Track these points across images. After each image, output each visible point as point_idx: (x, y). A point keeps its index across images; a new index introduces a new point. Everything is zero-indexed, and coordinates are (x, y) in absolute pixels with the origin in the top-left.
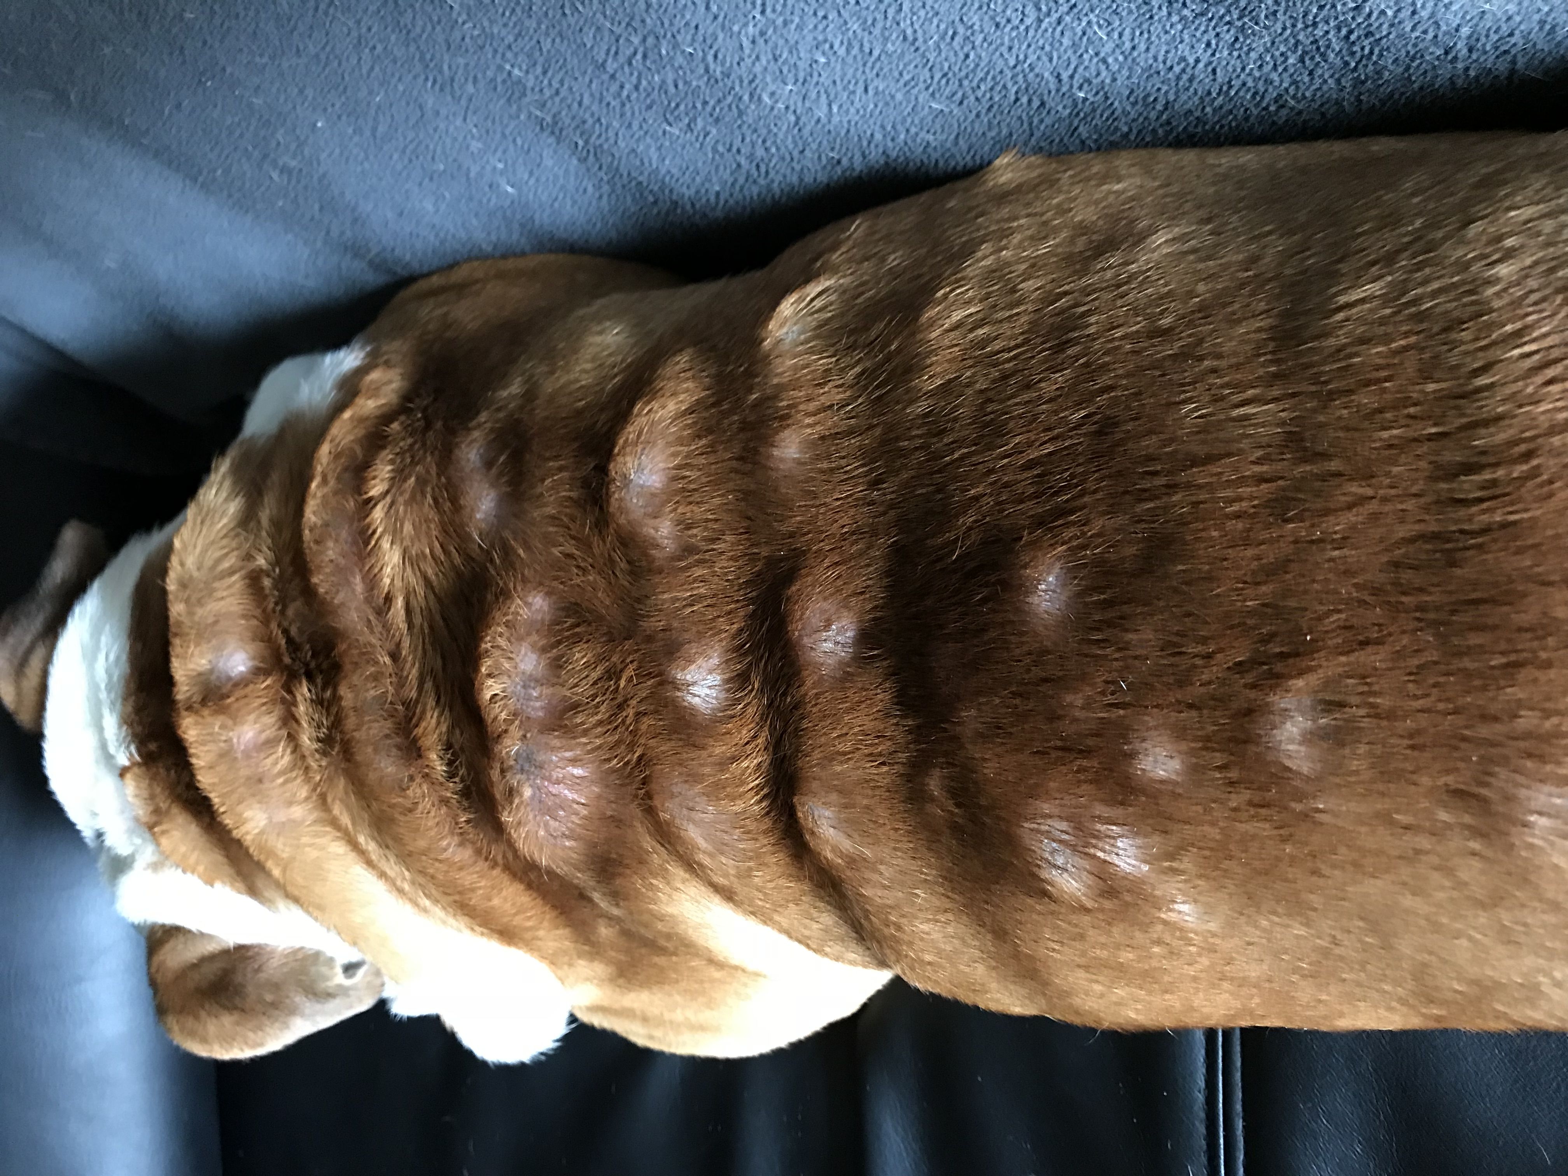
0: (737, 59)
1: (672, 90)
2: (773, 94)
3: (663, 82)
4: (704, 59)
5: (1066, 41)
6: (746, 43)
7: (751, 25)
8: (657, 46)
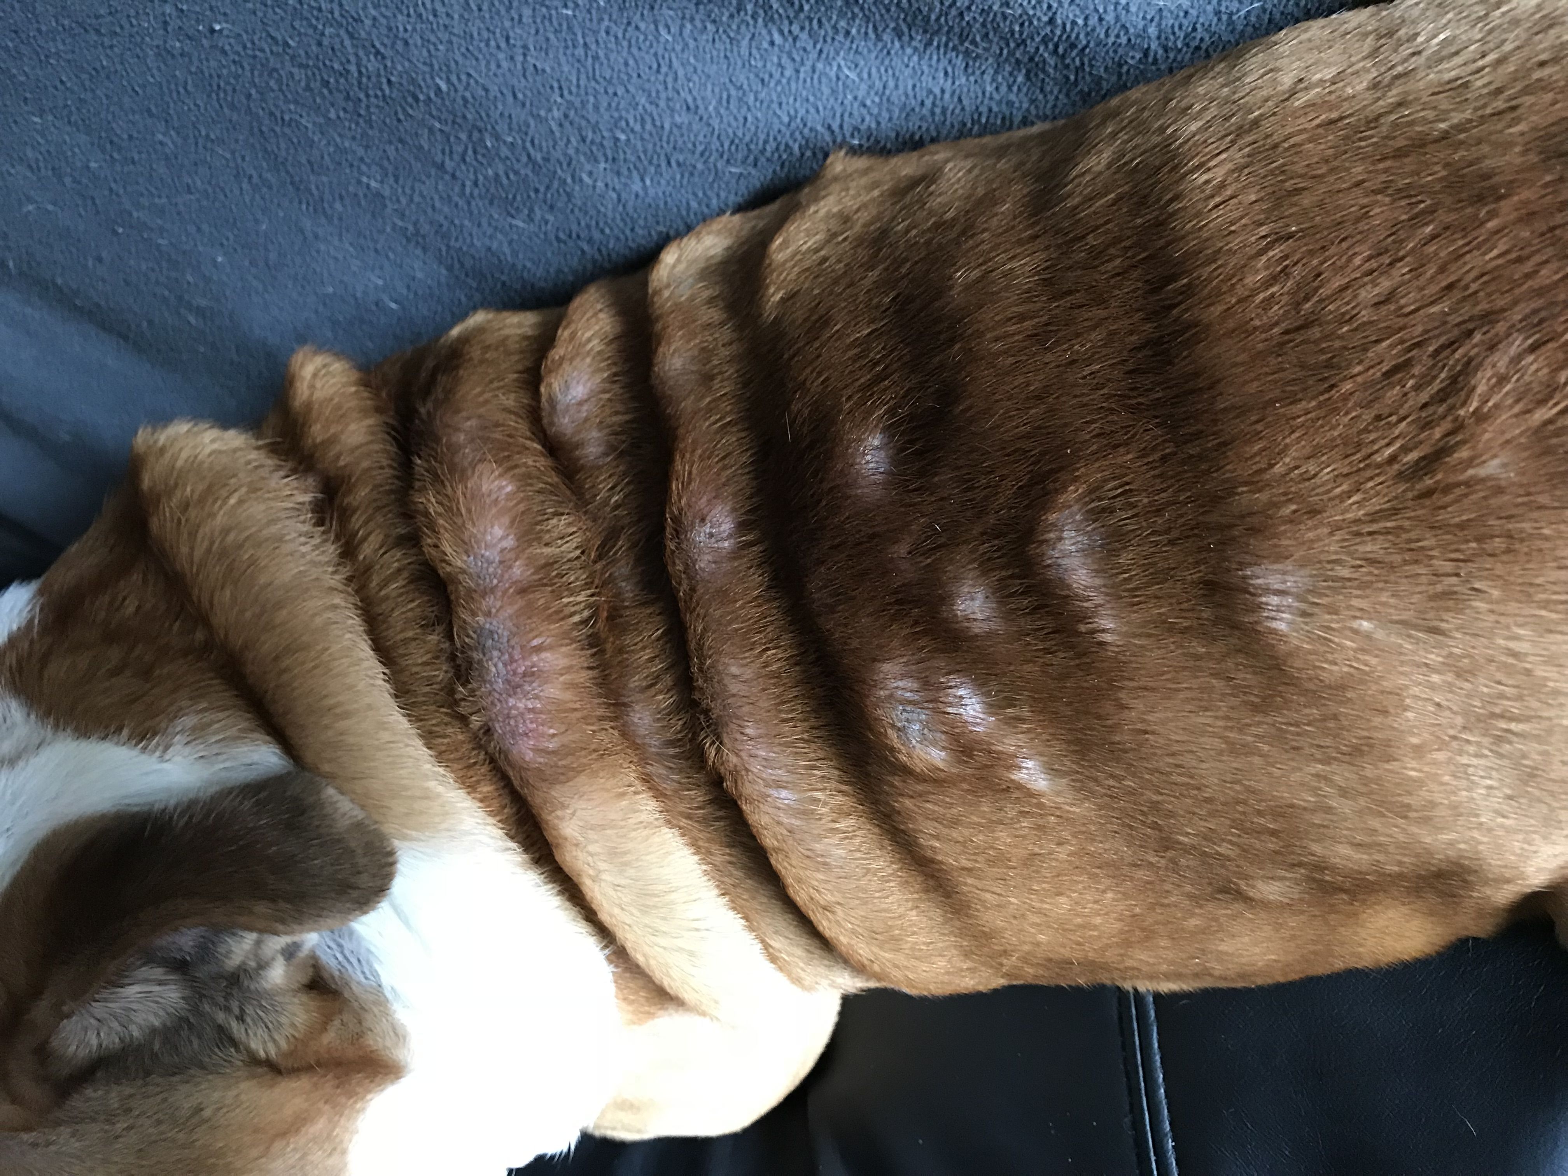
0: (551, 143)
1: (505, 181)
2: (590, 174)
3: (497, 175)
4: (524, 148)
5: (826, 91)
6: (555, 127)
7: (555, 108)
8: (482, 140)
